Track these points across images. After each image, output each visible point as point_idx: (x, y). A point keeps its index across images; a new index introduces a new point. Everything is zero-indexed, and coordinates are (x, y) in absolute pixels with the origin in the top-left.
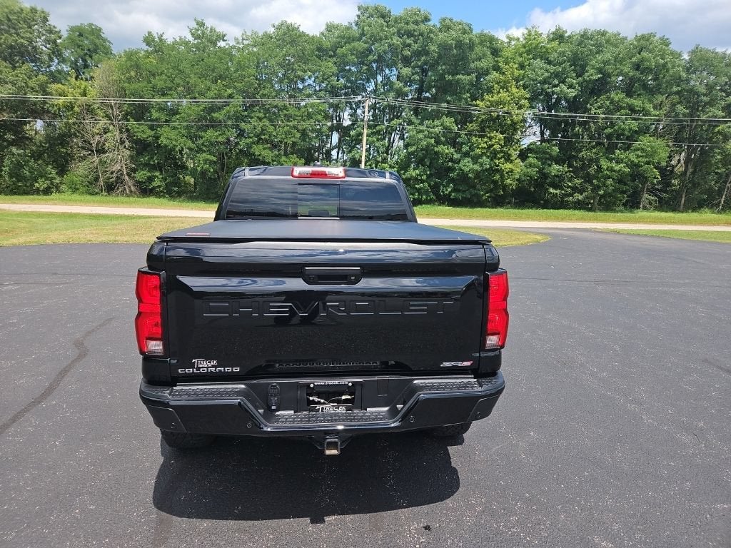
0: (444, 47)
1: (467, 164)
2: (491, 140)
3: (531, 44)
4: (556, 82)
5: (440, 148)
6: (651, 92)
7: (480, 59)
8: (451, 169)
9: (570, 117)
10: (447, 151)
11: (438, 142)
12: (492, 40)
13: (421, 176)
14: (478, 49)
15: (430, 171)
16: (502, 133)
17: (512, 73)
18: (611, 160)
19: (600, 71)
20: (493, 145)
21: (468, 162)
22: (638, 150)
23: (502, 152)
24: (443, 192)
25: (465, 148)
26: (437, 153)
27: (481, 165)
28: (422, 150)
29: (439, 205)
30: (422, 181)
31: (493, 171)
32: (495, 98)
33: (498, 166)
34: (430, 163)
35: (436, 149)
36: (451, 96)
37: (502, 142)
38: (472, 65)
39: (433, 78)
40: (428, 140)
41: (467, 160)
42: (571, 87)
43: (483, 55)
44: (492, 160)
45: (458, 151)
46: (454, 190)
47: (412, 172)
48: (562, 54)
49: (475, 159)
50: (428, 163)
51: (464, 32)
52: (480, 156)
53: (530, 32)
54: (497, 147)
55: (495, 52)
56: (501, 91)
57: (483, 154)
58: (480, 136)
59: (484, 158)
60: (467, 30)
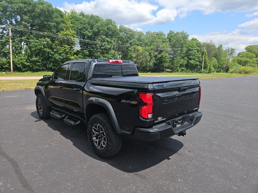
0: (43, 11)
1: (57, 56)
2: (65, 48)
3: (73, 16)
4: (84, 30)
5: (46, 49)
6: (112, 36)
7: (56, 18)
8: (51, 58)
9: (90, 42)
10: (48, 51)
11: (45, 47)
12: (60, 11)
13: (39, 60)
14: (55, 14)
15: (42, 58)
16: (69, 45)
17: (70, 25)
18: (104, 57)
19: (98, 29)
20: (66, 50)
21: (57, 55)
22: (111, 54)
23: (69, 52)
24: (49, 66)
25: (55, 50)
26: (45, 51)
27: (63, 56)
28: (38, 49)
29: (48, 71)
30: (39, 62)
31: (67, 59)
32: (65, 33)
33: (69, 57)
34: (42, 55)
35: (44, 50)
36: (47, 30)
37: (69, 49)
38: (54, 20)
39: (39, 22)
40: (40, 46)
41: (57, 54)
42: (89, 32)
43: (58, 17)
44: (66, 55)
45: (52, 51)
46: (53, 66)
47: (34, 59)
48: (85, 21)
49: (60, 54)
50: (41, 55)
51: (49, 6)
52: (62, 53)
53: (72, 11)
54: (67, 50)
55: (62, 16)
56: (67, 30)
57: (63, 53)
58: (61, 46)
59: (63, 54)
60: (50, 6)
